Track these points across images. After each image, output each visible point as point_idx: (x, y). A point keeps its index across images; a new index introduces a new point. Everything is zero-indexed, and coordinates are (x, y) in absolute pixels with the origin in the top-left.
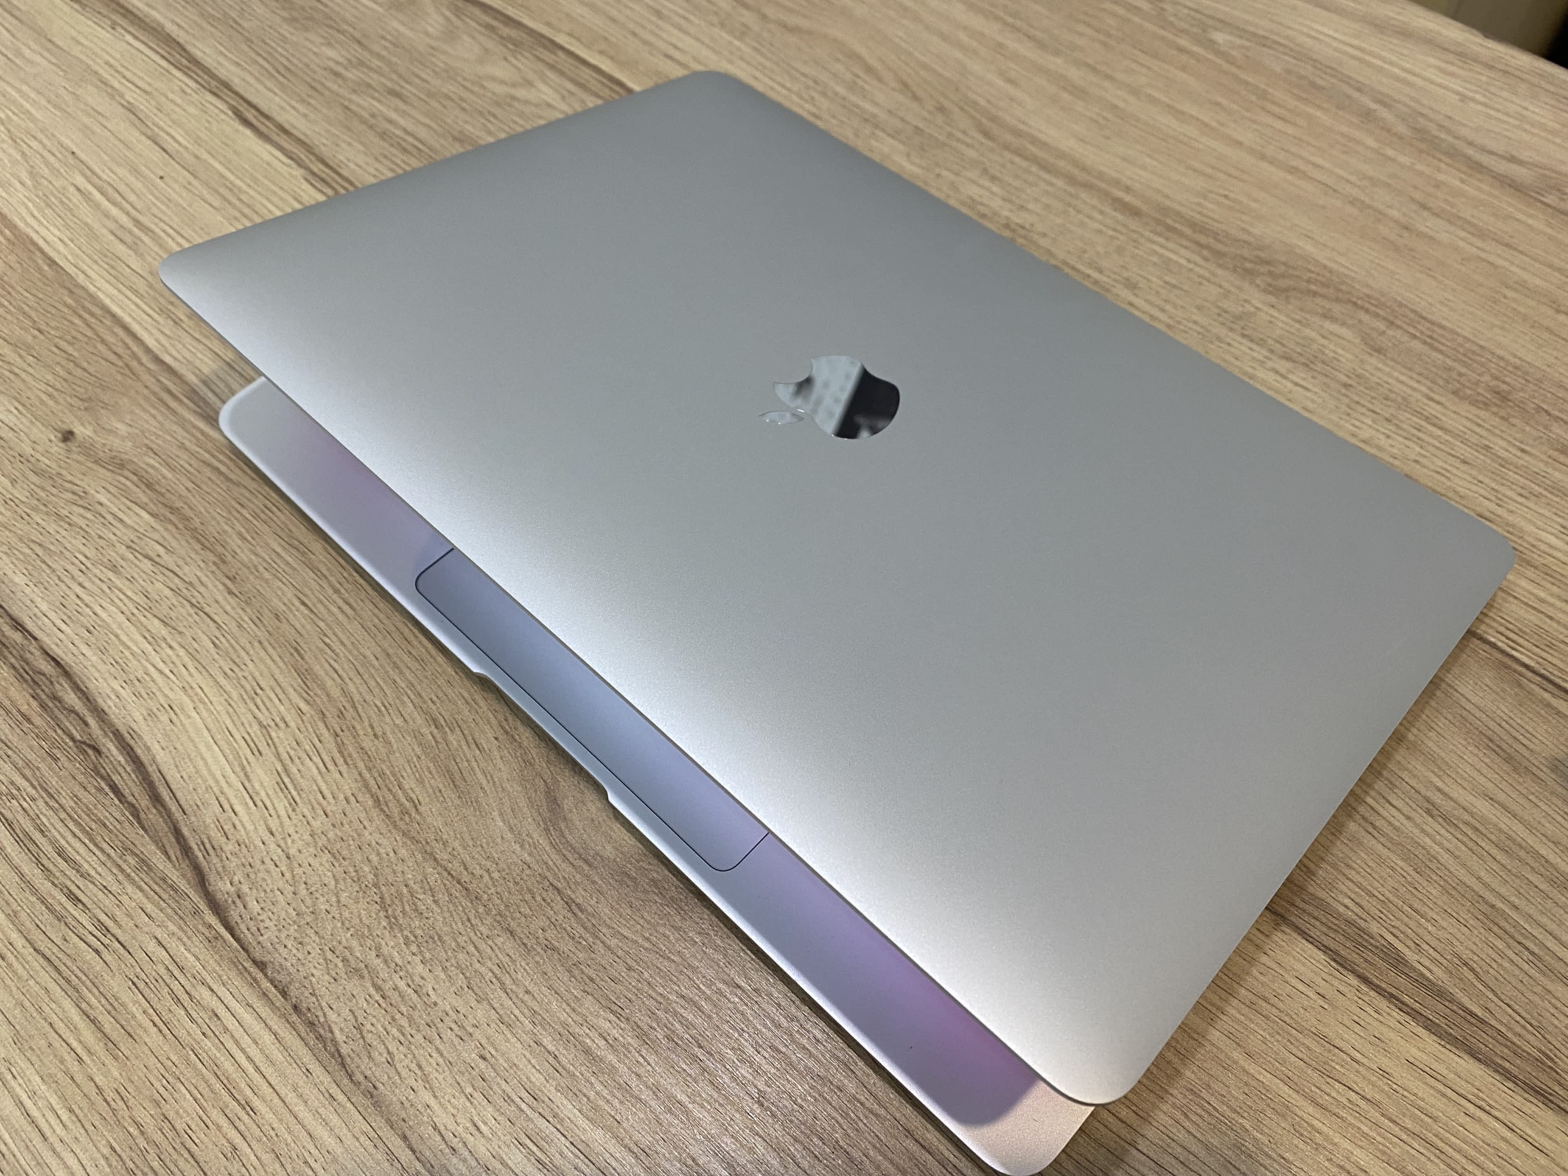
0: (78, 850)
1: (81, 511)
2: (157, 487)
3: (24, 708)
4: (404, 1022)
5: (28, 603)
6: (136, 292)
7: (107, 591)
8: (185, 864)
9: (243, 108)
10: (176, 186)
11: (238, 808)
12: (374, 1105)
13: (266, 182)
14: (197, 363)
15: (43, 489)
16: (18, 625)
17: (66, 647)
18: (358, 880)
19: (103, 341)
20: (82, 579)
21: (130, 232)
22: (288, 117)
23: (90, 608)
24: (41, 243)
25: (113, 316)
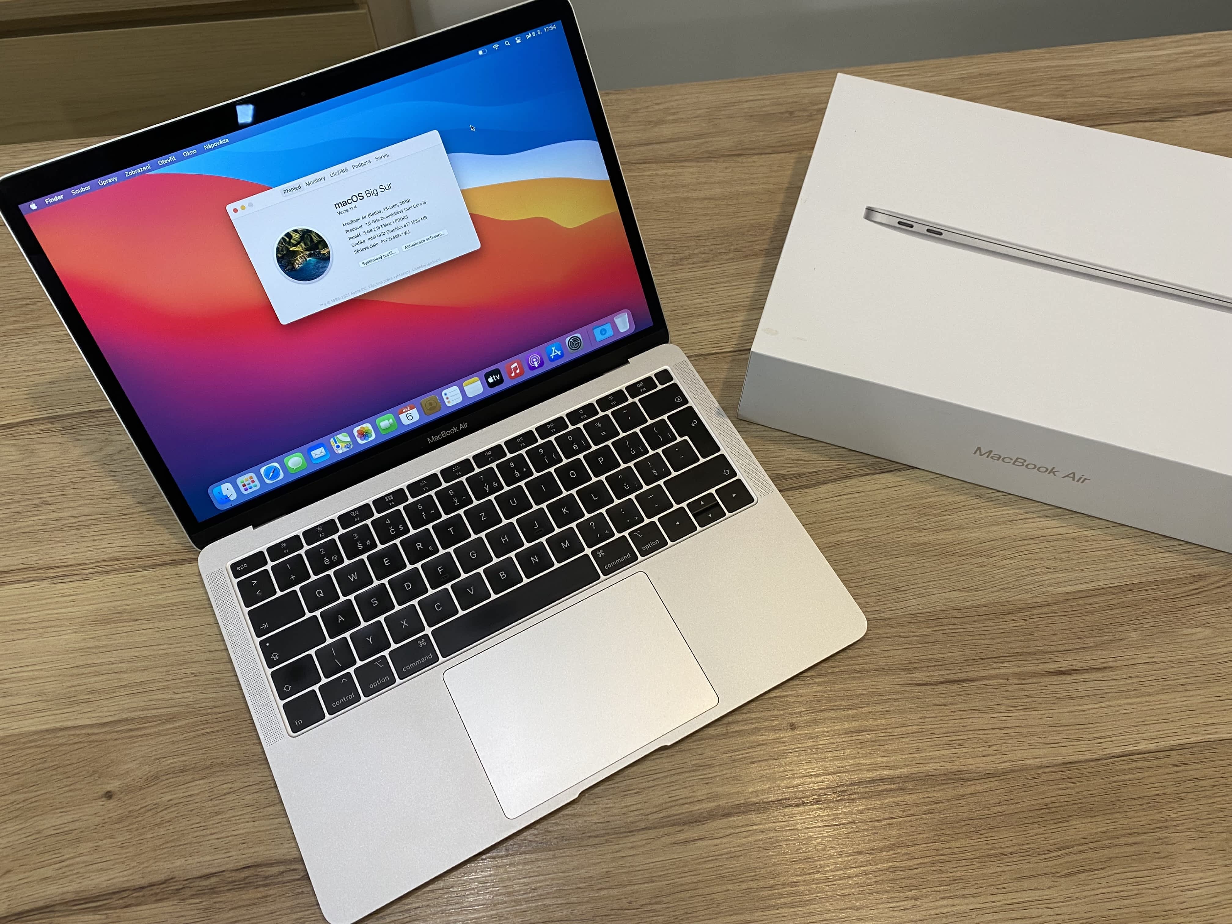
1: (166, 812)
2: (187, 768)
5: (198, 865)
6: (42, 711)
7: (226, 823)
13: (33, 603)
14: (127, 706)
15: (131, 824)
16: (207, 876)
17: (242, 859)
19: (60, 745)
20: (208, 832)
23: (231, 836)
25: (47, 731)
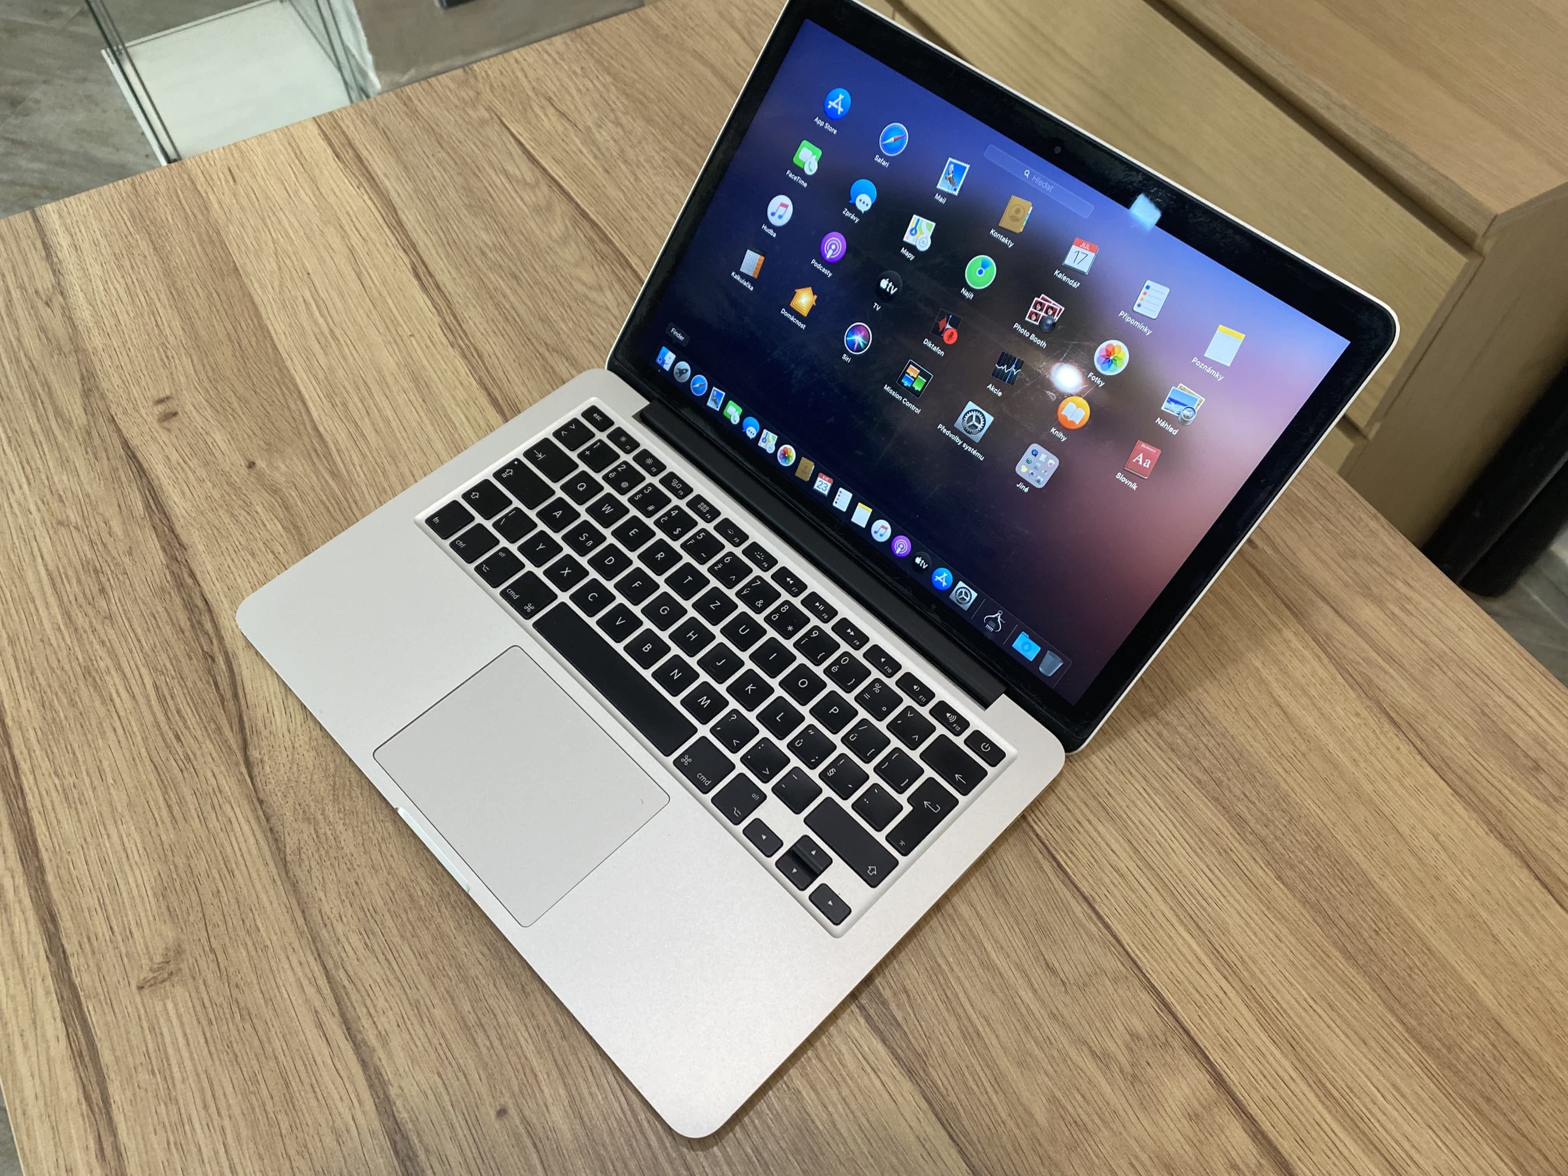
0: (187, 712)
1: (246, 514)
2: (291, 510)
3: (182, 624)
4: (323, 853)
5: (202, 563)
6: (316, 378)
8: (239, 736)
9: (419, 265)
10: (361, 311)
11: (276, 713)
12: (294, 891)
13: (416, 323)
14: (337, 436)
15: (229, 494)
16: (192, 575)
17: (214, 595)
18: (326, 770)
19: (289, 407)
20: (234, 556)
21: (325, 337)
22: (444, 278)
23: (234, 575)
24: (273, 333)
25: (300, 392)
